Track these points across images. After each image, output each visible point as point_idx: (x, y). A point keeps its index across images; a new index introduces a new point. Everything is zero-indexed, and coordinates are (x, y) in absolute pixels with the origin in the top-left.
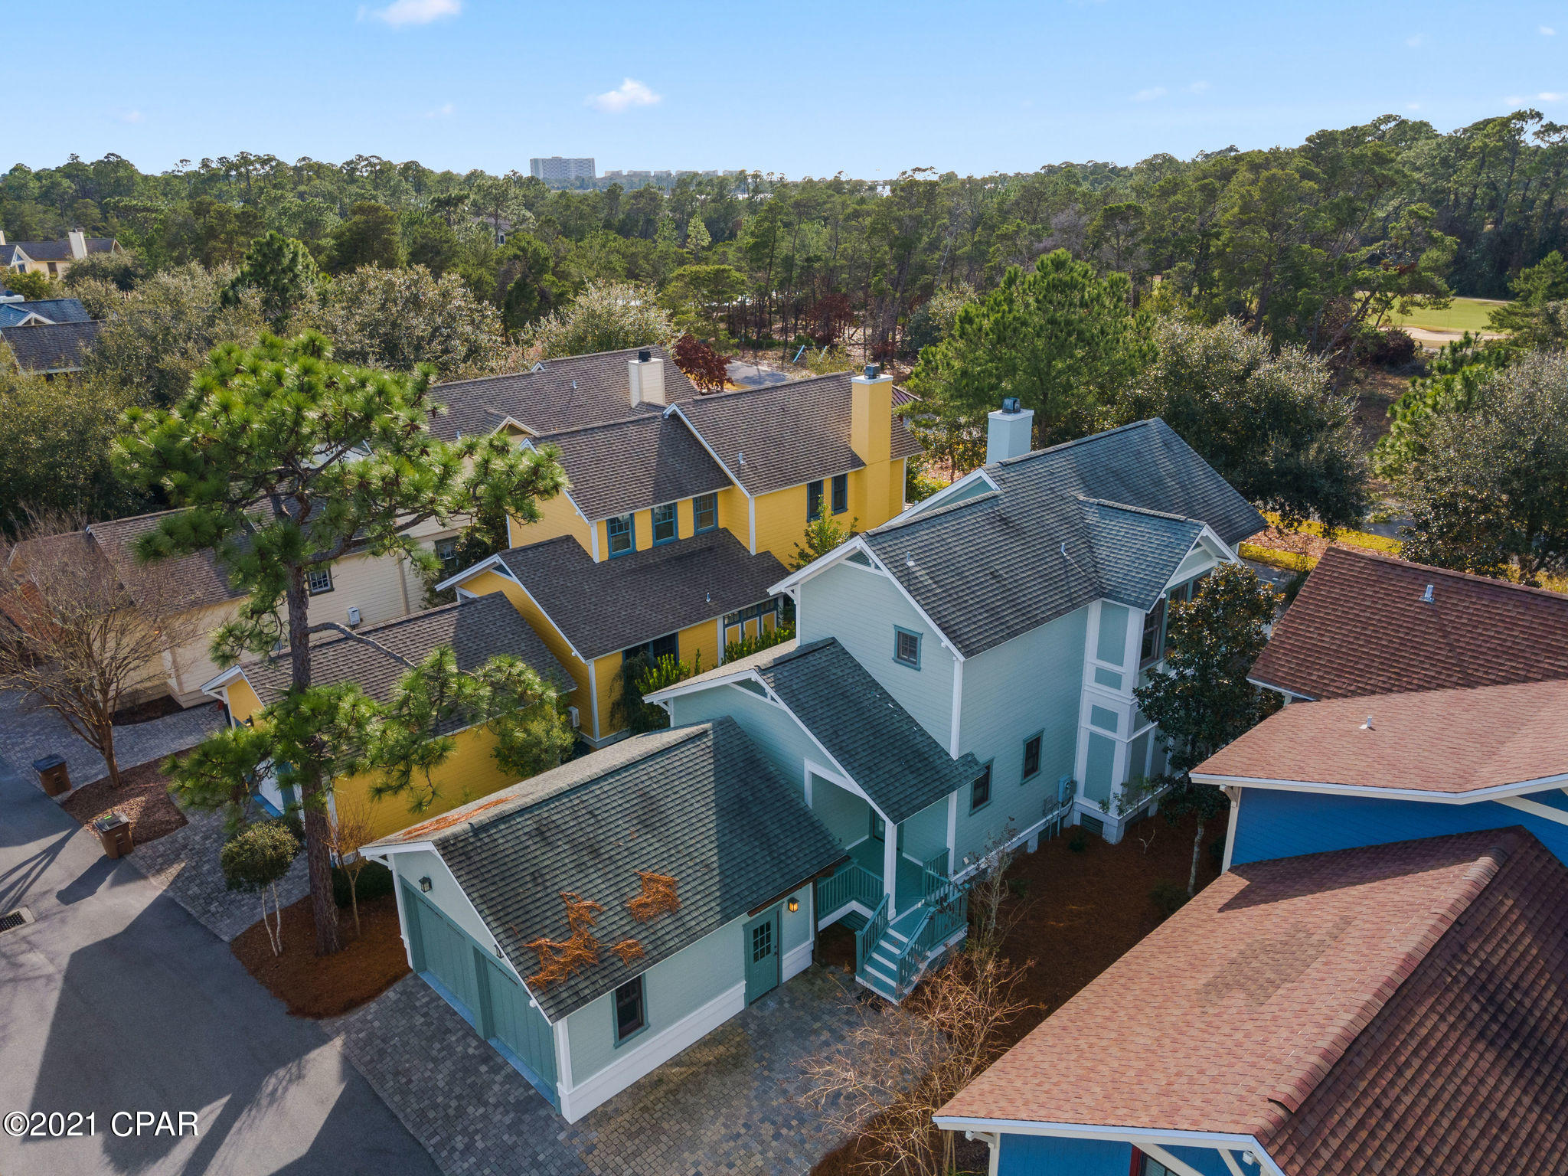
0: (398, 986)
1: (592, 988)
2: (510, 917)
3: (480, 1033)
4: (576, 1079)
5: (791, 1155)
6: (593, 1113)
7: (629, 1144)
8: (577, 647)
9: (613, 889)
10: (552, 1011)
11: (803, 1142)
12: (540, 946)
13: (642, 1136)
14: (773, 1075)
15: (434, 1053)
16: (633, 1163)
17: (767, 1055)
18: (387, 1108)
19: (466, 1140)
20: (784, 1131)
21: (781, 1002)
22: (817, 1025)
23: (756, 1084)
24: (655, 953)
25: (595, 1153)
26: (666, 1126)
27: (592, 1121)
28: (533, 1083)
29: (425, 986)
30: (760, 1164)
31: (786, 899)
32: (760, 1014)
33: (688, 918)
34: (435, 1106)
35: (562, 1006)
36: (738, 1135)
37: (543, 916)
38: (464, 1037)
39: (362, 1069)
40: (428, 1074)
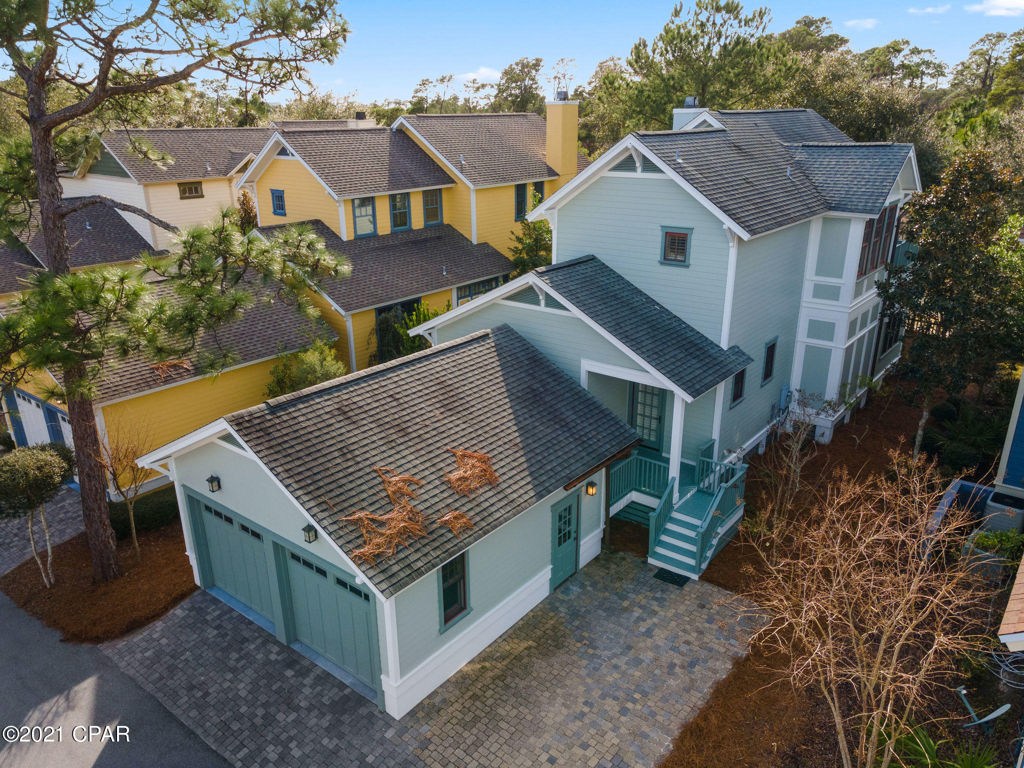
0: (186, 603)
1: (425, 560)
2: (322, 491)
3: (282, 639)
4: (405, 668)
5: (645, 729)
6: (420, 706)
7: (466, 734)
8: (337, 302)
9: (428, 464)
10: (384, 586)
11: (653, 714)
12: (360, 519)
13: (479, 725)
14: (598, 652)
15: (232, 663)
16: (476, 755)
17: (585, 634)
18: (182, 725)
19: (280, 749)
20: (630, 705)
21: (583, 586)
22: (626, 604)
23: (584, 662)
24: (484, 524)
25: (431, 747)
26: (500, 711)
27: (421, 714)
28: (347, 682)
29: (215, 601)
30: (616, 741)
31: (584, 483)
32: (566, 598)
33: (509, 491)
34: (239, 717)
35: (394, 580)
36: (583, 714)
37: (359, 490)
38: (264, 644)
39: (150, 688)
40: (226, 685)
